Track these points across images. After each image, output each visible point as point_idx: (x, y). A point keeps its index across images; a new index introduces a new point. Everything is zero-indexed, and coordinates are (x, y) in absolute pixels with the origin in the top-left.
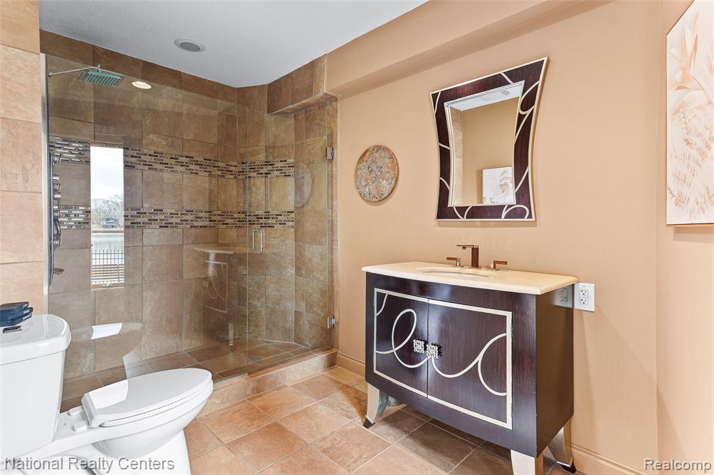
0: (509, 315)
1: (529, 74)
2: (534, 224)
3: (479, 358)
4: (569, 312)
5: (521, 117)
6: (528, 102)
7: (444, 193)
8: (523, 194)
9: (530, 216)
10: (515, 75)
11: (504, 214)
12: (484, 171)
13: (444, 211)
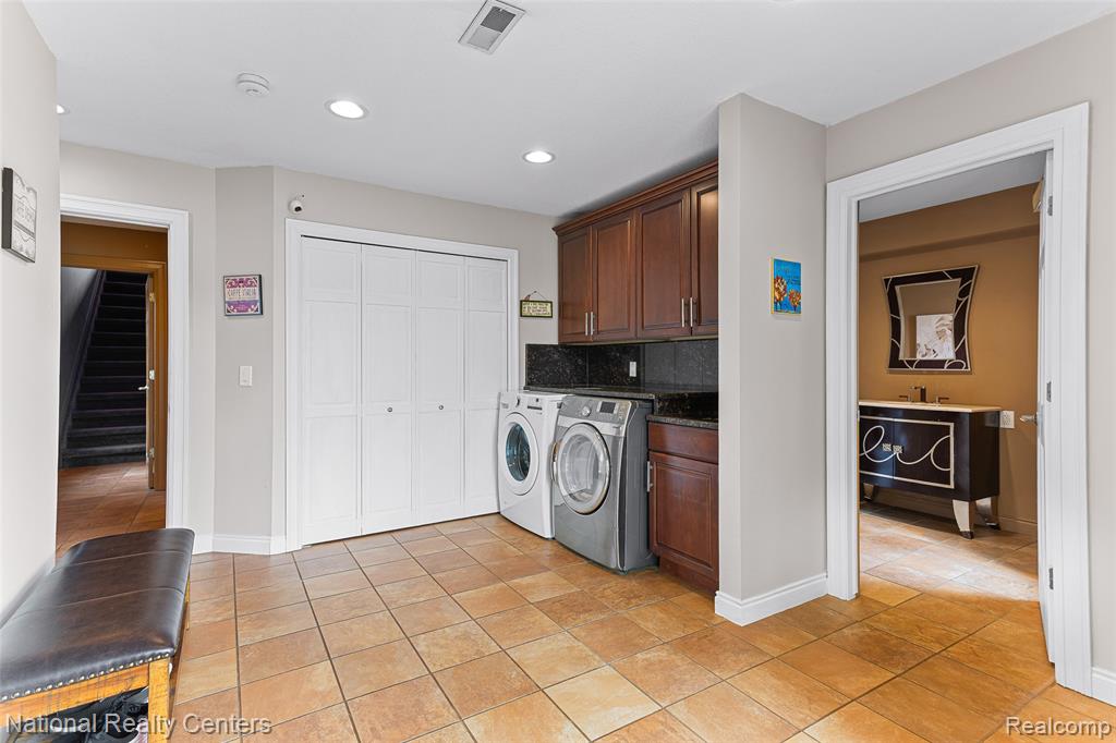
0: (952, 425)
1: (966, 275)
2: (970, 373)
3: (932, 451)
4: (996, 430)
5: (958, 302)
6: (964, 293)
7: (895, 350)
8: (960, 353)
9: (967, 368)
10: (954, 274)
11: (946, 366)
12: (918, 317)
13: (895, 362)
